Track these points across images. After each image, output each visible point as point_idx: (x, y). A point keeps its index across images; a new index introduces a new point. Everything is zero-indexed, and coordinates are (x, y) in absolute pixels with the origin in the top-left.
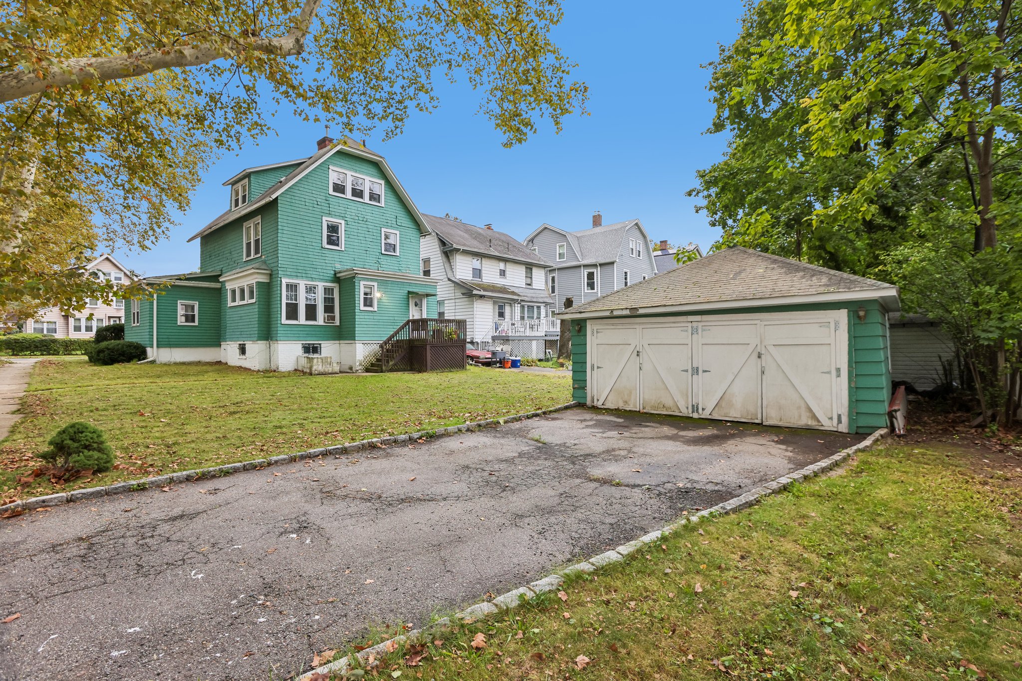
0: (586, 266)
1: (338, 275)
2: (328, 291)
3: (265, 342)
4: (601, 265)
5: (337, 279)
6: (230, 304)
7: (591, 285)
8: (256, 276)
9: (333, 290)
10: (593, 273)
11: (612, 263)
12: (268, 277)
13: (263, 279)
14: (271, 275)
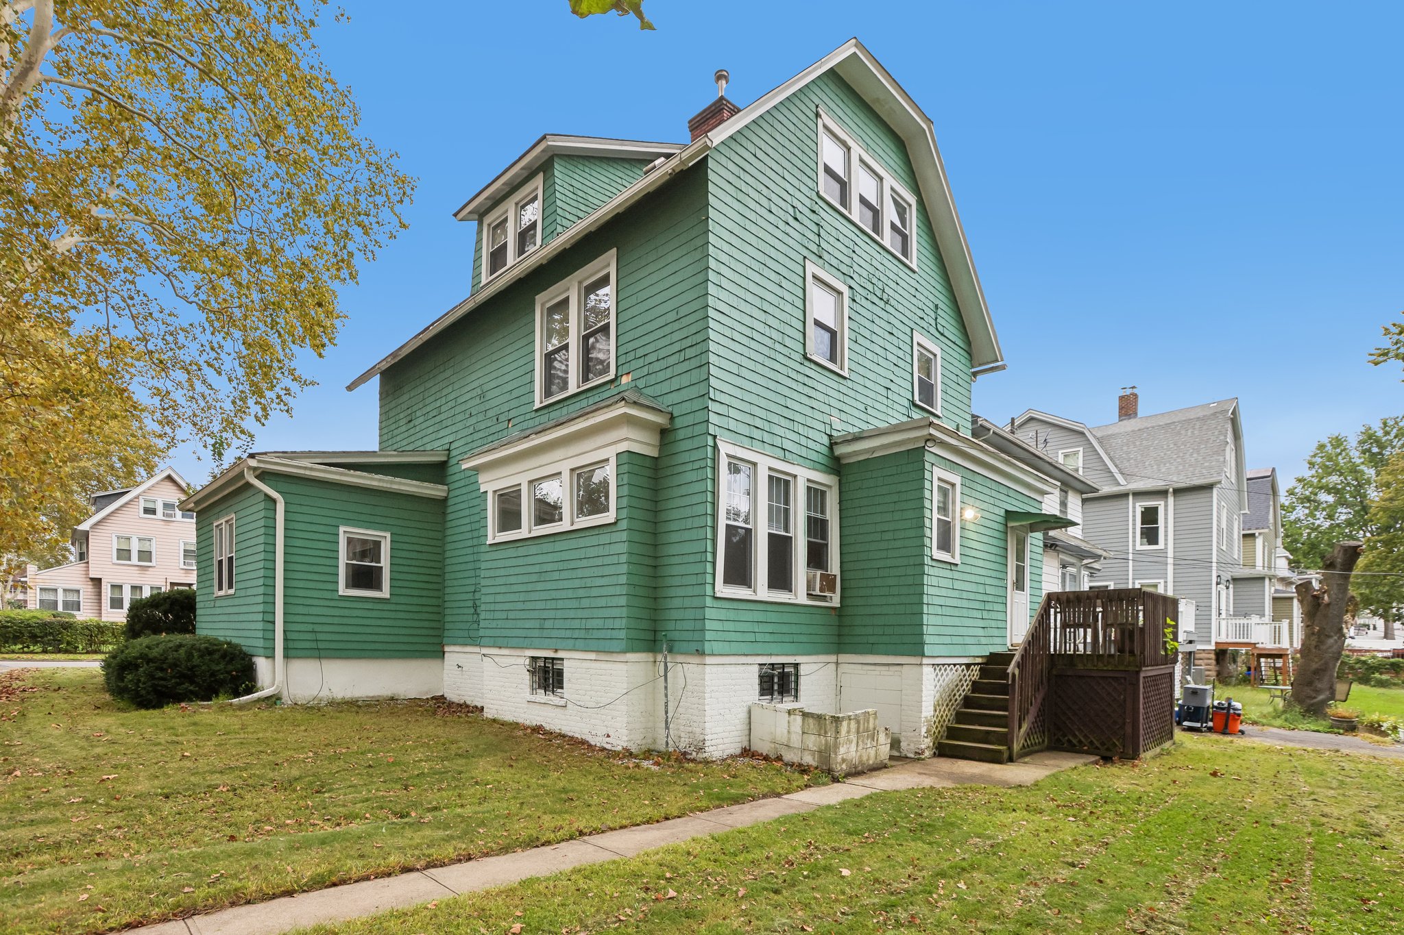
0: (1138, 494)
1: (839, 451)
2: (816, 495)
3: (648, 657)
4: (1178, 492)
5: (835, 465)
6: (493, 535)
7: (1150, 535)
8: (624, 432)
9: (823, 493)
10: (1155, 509)
11: (1209, 487)
12: (654, 439)
13: (642, 443)
14: (665, 434)
